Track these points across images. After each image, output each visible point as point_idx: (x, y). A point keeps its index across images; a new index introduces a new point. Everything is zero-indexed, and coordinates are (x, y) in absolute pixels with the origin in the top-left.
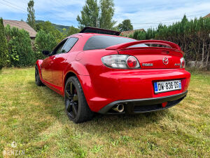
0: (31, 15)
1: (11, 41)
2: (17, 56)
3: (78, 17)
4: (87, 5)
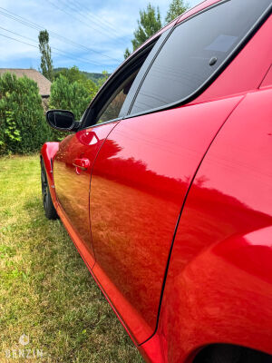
1: (3, 102)
2: (17, 133)
3: (127, 51)
4: (142, 27)
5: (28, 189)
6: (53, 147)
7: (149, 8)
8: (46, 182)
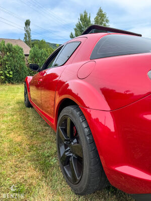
0: (28, 34)
1: (5, 57)
2: (11, 73)
3: (72, 34)
4: (81, 22)
5: (17, 98)
6: (30, 78)
7: (85, 12)
8: (26, 93)
